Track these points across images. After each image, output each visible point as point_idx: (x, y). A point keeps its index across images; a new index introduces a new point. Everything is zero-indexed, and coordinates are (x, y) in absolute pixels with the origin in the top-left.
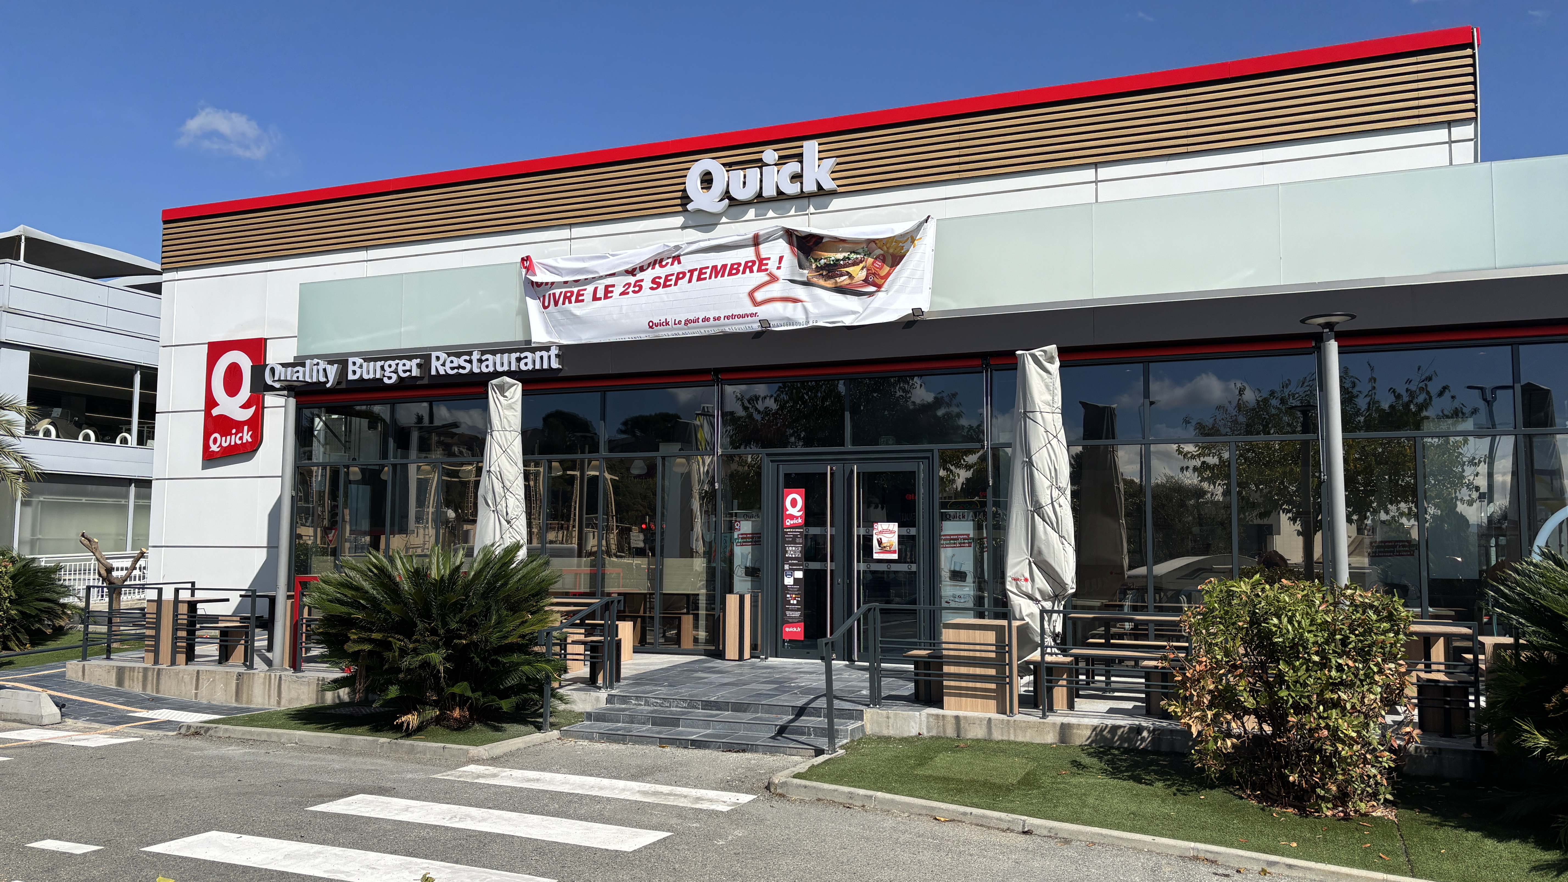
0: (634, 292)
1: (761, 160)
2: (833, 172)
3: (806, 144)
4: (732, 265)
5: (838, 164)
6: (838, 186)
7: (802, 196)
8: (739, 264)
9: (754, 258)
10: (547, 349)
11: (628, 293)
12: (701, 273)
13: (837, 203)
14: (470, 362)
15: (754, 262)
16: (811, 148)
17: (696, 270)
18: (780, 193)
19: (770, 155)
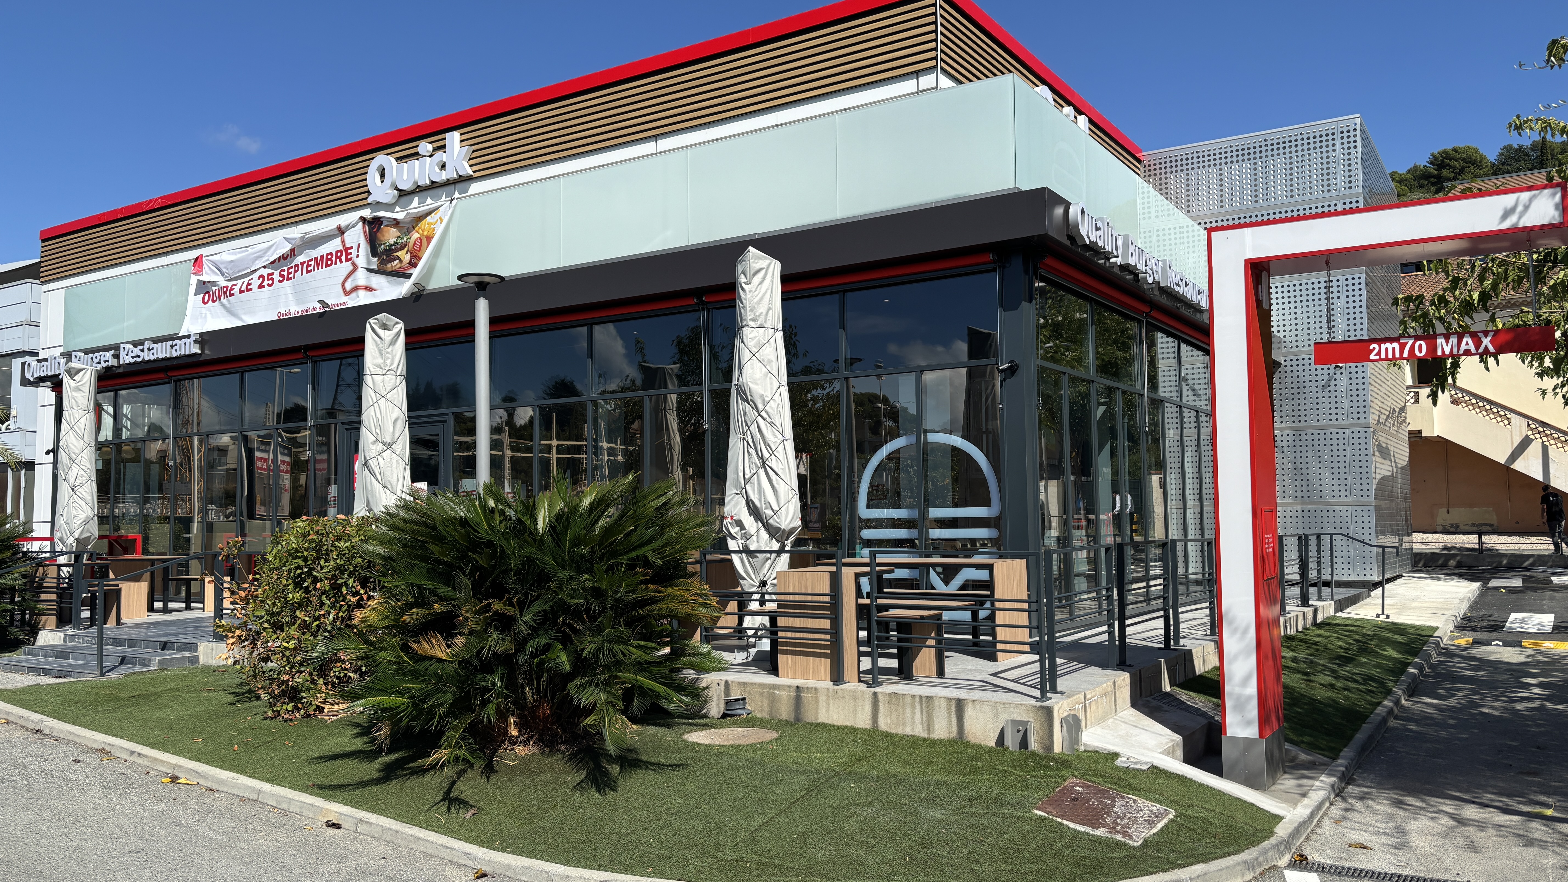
0: (269, 285)
1: (417, 154)
2: (470, 159)
3: (448, 135)
4: (327, 255)
5: (474, 151)
6: (474, 172)
7: (448, 183)
8: (331, 254)
9: (341, 248)
10: (188, 337)
11: (264, 287)
12: (308, 266)
13: (475, 188)
14: (143, 351)
15: (341, 251)
16: (454, 138)
17: (304, 262)
18: (433, 182)
19: (425, 147)
